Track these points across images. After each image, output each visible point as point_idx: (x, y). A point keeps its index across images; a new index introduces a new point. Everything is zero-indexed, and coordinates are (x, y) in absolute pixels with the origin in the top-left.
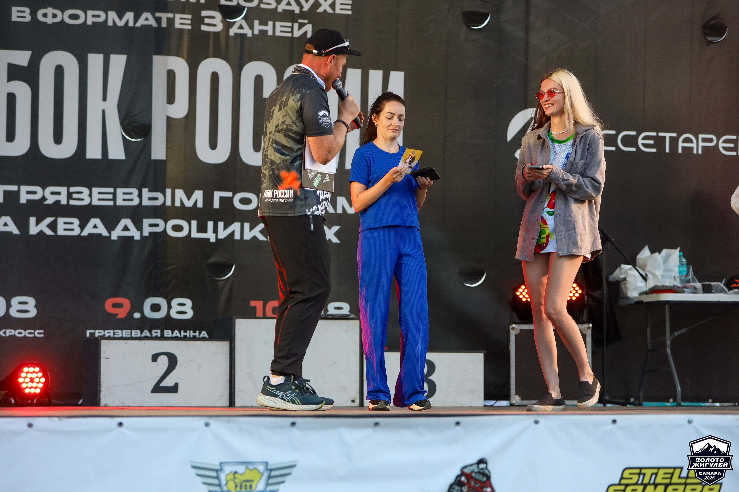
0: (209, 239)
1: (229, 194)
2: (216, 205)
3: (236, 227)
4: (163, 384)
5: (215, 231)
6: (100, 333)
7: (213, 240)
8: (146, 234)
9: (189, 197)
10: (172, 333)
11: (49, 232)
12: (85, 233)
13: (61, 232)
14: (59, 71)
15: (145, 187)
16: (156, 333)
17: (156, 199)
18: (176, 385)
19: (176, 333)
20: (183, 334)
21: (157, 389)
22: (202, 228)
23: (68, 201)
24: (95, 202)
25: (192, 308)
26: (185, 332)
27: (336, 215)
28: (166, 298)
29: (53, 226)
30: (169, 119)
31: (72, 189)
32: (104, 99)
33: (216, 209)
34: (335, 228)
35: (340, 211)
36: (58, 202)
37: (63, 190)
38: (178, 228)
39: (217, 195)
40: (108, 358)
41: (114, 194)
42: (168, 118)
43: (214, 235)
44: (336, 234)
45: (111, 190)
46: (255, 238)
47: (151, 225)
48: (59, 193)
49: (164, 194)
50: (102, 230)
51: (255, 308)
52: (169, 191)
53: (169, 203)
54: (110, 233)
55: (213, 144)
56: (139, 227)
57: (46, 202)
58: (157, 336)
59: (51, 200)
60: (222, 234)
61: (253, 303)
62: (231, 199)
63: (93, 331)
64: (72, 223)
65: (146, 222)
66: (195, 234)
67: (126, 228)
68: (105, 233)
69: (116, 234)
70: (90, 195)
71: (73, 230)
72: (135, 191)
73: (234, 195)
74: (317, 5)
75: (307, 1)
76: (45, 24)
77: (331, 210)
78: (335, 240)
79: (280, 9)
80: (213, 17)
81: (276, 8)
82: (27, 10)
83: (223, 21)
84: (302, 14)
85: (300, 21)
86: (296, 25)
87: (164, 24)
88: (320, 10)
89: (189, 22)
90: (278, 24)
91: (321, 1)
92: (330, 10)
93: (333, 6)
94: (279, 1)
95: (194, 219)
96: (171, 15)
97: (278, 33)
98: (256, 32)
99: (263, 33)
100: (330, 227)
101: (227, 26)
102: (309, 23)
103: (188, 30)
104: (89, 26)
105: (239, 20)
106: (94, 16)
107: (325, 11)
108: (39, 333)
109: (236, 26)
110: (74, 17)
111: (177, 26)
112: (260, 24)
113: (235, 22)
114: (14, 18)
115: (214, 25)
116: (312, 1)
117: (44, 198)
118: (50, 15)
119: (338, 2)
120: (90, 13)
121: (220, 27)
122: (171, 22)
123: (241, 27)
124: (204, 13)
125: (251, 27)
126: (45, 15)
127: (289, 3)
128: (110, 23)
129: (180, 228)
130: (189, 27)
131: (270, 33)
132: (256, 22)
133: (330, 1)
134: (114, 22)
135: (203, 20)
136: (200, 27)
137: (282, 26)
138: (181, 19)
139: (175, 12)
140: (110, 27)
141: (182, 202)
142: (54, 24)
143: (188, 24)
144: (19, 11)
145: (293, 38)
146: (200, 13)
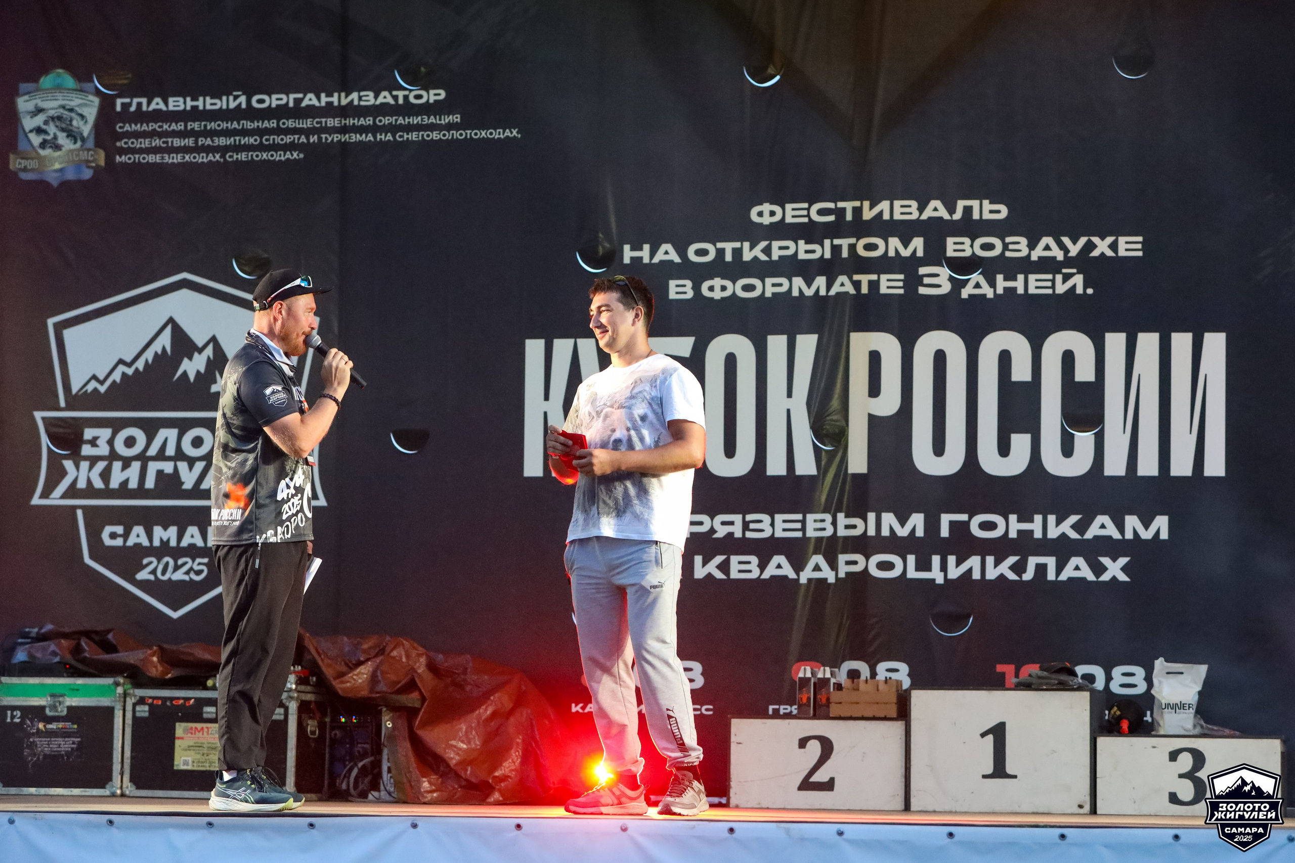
0: (934, 580)
1: (964, 517)
2: (945, 532)
3: (974, 562)
4: (814, 779)
5: (944, 568)
6: (787, 709)
7: (940, 580)
8: (842, 575)
9: (903, 523)
11: (719, 575)
12: (766, 575)
13: (734, 574)
14: (731, 361)
15: (841, 511)
17: (854, 527)
18: (832, 780)
21: (806, 785)
22: (923, 565)
23: (744, 534)
24: (779, 534)
25: (909, 675)
27: (1124, 541)
28: (867, 662)
29: (724, 567)
30: (873, 419)
31: (749, 517)
32: (789, 395)
33: (945, 539)
34: (1123, 561)
35: (1129, 535)
36: (731, 535)
37: (737, 518)
38: (886, 566)
39: (946, 519)
40: (740, 743)
41: (803, 522)
42: (871, 416)
43: (942, 574)
44: (1124, 569)
45: (799, 517)
46: (1002, 577)
47: (848, 563)
48: (732, 523)
49: (865, 520)
50: (788, 571)
51: (1003, 675)
52: (871, 516)
53: (872, 532)
54: (798, 575)
55: (939, 448)
56: (833, 565)
57: (715, 536)
59: (721, 532)
60: (954, 572)
61: (1000, 668)
62: (966, 524)
63: (777, 707)
64: (749, 563)
65: (842, 558)
66: (912, 574)
67: (817, 568)
68: (792, 575)
69: (806, 575)
70: (772, 524)
71: (750, 571)
72: (828, 517)
73: (970, 518)
74: (1090, 246)
75: (1074, 242)
76: (711, 299)
77: (1117, 535)
78: (1122, 577)
79: (1034, 257)
80: (937, 275)
81: (1029, 255)
82: (689, 283)
83: (951, 279)
84: (1069, 262)
85: (1064, 271)
86: (1059, 278)
87: (865, 290)
88: (1095, 253)
89: (901, 284)
90: (1032, 277)
91: (1096, 240)
92: (1110, 253)
93: (1114, 246)
94: (1032, 246)
95: (911, 553)
96: (874, 277)
97: (1032, 290)
98: (1000, 291)
99: (1010, 291)
100: (1114, 560)
101: (958, 285)
102: (1078, 273)
103: (900, 295)
104: (768, 298)
105: (976, 277)
106: (774, 285)
107: (1103, 254)
108: (707, 710)
109: (971, 284)
110: (748, 288)
111: (883, 290)
112: (1005, 279)
113: (969, 279)
114: (672, 295)
115: (939, 286)
116: (1083, 240)
117: (712, 531)
118: (717, 288)
119: (1122, 240)
120: (769, 281)
121: (946, 288)
122: (874, 286)
123: (977, 286)
124: (922, 271)
125: (992, 284)
126: (711, 289)
127: (1047, 248)
128: (795, 293)
129: (889, 566)
130: (901, 291)
131: (1020, 291)
132: (1000, 278)
133: (1110, 240)
134: (801, 291)
135: (922, 281)
136: (917, 290)
137: (1037, 280)
138: (889, 280)
139: (879, 272)
140: (796, 298)
141: (892, 530)
142: (723, 299)
143: (899, 288)
144: (678, 286)
145: (1054, 296)
146: (917, 271)
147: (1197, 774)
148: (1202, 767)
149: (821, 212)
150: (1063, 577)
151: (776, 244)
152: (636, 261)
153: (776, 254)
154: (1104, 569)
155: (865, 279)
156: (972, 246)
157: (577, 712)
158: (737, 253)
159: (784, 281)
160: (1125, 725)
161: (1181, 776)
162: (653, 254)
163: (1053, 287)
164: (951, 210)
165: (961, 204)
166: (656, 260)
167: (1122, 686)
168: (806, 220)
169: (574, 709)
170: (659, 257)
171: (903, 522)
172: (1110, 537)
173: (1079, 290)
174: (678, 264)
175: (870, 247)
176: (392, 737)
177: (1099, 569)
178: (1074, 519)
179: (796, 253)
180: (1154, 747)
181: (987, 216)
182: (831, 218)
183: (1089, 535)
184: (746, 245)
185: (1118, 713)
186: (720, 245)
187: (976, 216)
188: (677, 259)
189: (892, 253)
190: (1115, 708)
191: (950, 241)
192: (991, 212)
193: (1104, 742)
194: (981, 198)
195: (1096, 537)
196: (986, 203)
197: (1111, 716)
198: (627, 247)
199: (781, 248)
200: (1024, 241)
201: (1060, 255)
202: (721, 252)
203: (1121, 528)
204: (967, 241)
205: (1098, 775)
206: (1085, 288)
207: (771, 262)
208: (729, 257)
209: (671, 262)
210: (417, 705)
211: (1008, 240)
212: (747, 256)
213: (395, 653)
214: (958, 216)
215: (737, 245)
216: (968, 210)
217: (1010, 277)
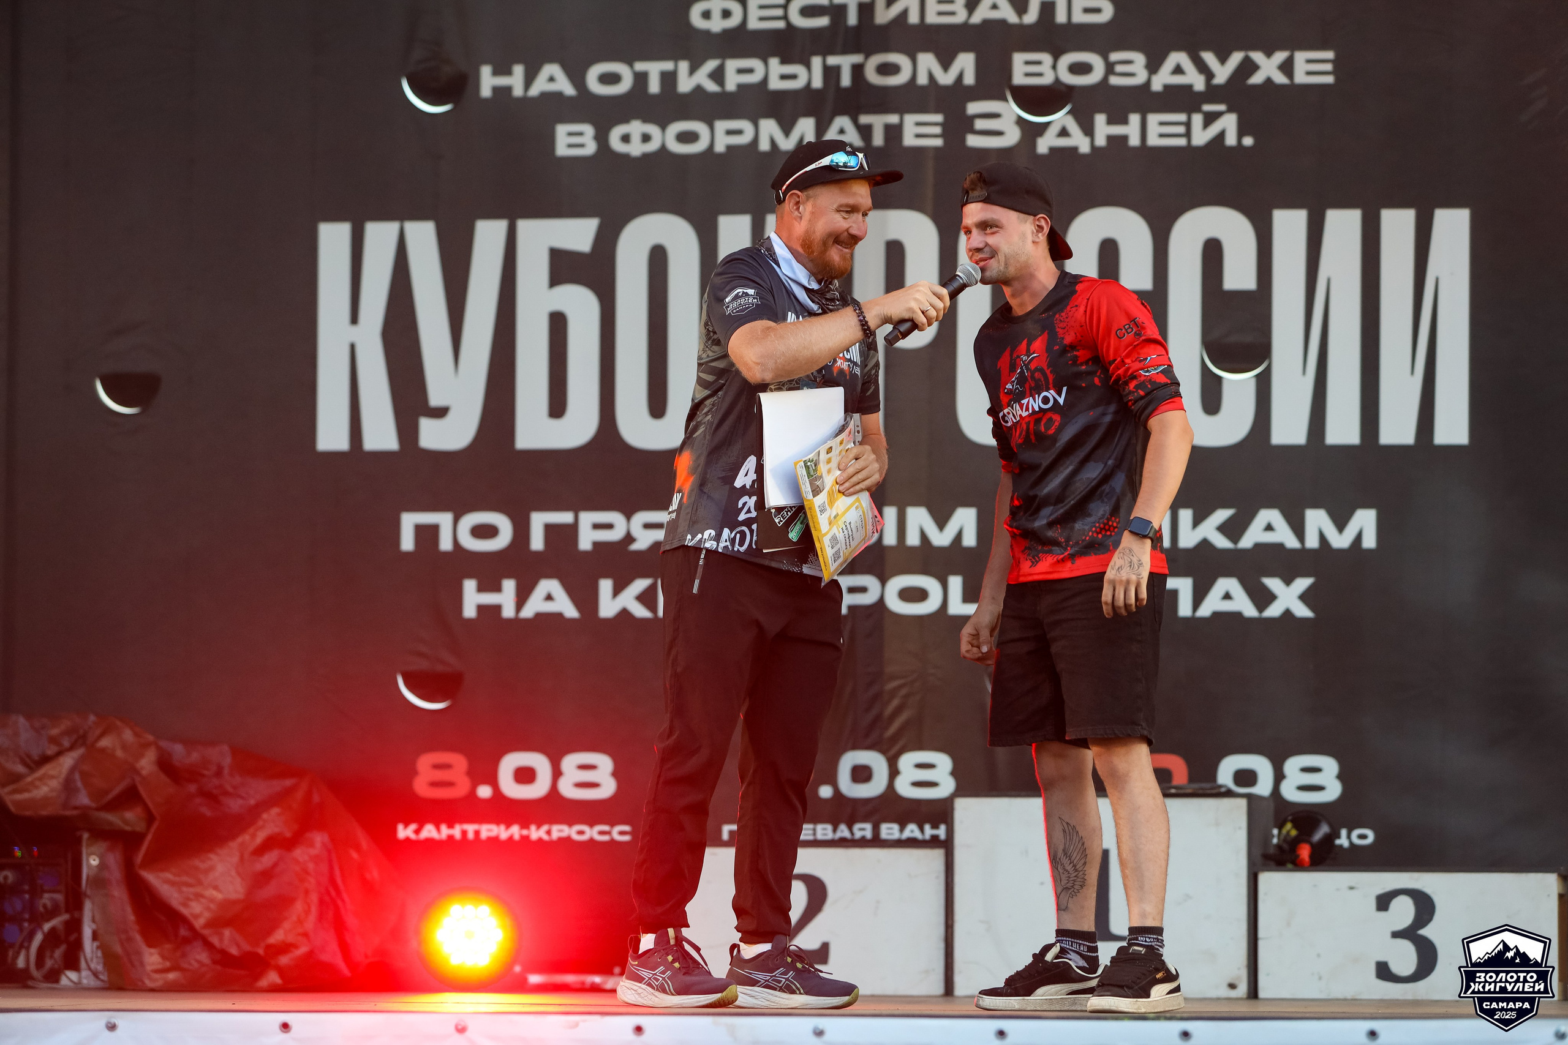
9: (941, 524)
10: (902, 830)
11: (640, 612)
14: (658, 259)
16: (863, 830)
18: (825, 947)
19: (912, 830)
20: (929, 831)
25: (953, 773)
26: (935, 826)
27: (1304, 552)
28: (883, 752)
29: (647, 599)
34: (1303, 584)
35: (1312, 542)
38: (916, 595)
44: (1304, 597)
52: (891, 512)
53: (890, 539)
57: (634, 547)
58: (863, 838)
59: (644, 541)
66: (957, 608)
74: (1248, 67)
75: (1223, 59)
76: (626, 157)
77: (1292, 542)
78: (1302, 611)
79: (1157, 85)
80: (995, 116)
81: (1148, 83)
82: (588, 130)
83: (1020, 121)
84: (1213, 93)
85: (1207, 108)
86: (1197, 119)
87: (878, 140)
88: (1257, 79)
89: (937, 130)
90: (1153, 119)
91: (1257, 56)
92: (1280, 79)
93: (1287, 67)
94: (1153, 66)
95: (955, 573)
96: (893, 119)
97: (1153, 141)
98: (1101, 141)
99: (1118, 142)
100: (1288, 582)
101: (1032, 132)
102: (1230, 110)
103: (936, 149)
104: (720, 155)
105: (1060, 117)
106: (729, 132)
107: (1269, 81)
108: (622, 833)
109: (1053, 131)
110: (687, 137)
111: (909, 140)
112: (1110, 121)
113: (1048, 124)
114: (562, 149)
115: (999, 133)
116: (1236, 58)
117: (629, 538)
118: (636, 139)
119: (1301, 57)
120: (721, 126)
121: (1012, 137)
122: (894, 133)
123: (1064, 133)
124: (973, 108)
125: (1088, 130)
126: (626, 139)
127: (1178, 70)
128: (764, 146)
129: (920, 595)
130: (938, 142)
131: (1134, 141)
132: (1100, 119)
133: (1280, 56)
134: (773, 143)
135: (972, 125)
136: (964, 140)
137: (1162, 124)
138: (918, 124)
139: (902, 111)
140: (765, 154)
141: (924, 536)
142: (646, 156)
143: (935, 136)
144: (570, 134)
145: (1189, 149)
146: (964, 109)
147: (1422, 932)
148: (1430, 920)
149: (806, 12)
150: (1205, 611)
151: (732, 65)
152: (502, 92)
153: (732, 82)
154: (1269, 598)
155: (878, 122)
156: (1054, 67)
157: (408, 839)
158: (669, 79)
159: (746, 126)
160: (1305, 852)
161: (1396, 935)
162: (529, 81)
163: (1188, 135)
164: (1021, 9)
166: (534, 91)
167: (1303, 788)
168: (781, 24)
169: (404, 832)
170: (540, 86)
171: (941, 522)
172: (1280, 546)
173: (1231, 140)
174: (570, 98)
175: (887, 69)
176: (99, 882)
177: (1263, 598)
178: (1222, 515)
179: (765, 80)
180: (1351, 888)
181: (1079, 18)
182: (823, 21)
183: (1247, 541)
184: (684, 66)
185: (1294, 833)
186: (640, 66)
187: (1061, 17)
188: (569, 90)
189: (922, 80)
190: (1289, 826)
191: (1019, 59)
192: (1087, 10)
193: (1268, 880)
195: (1258, 546)
197: (1282, 837)
198: (486, 71)
199: (740, 71)
200: (1139, 59)
201: (1199, 83)
202: (641, 79)
203: (1299, 531)
204: (1047, 58)
205: (1261, 933)
206: (1241, 134)
207: (724, 96)
208: (654, 87)
209: (558, 95)
210: (140, 827)
211: (1115, 56)
212: (685, 84)
213: (105, 742)
214: (1032, 17)
215: (668, 66)
216: (1048, 9)
217: (1118, 118)
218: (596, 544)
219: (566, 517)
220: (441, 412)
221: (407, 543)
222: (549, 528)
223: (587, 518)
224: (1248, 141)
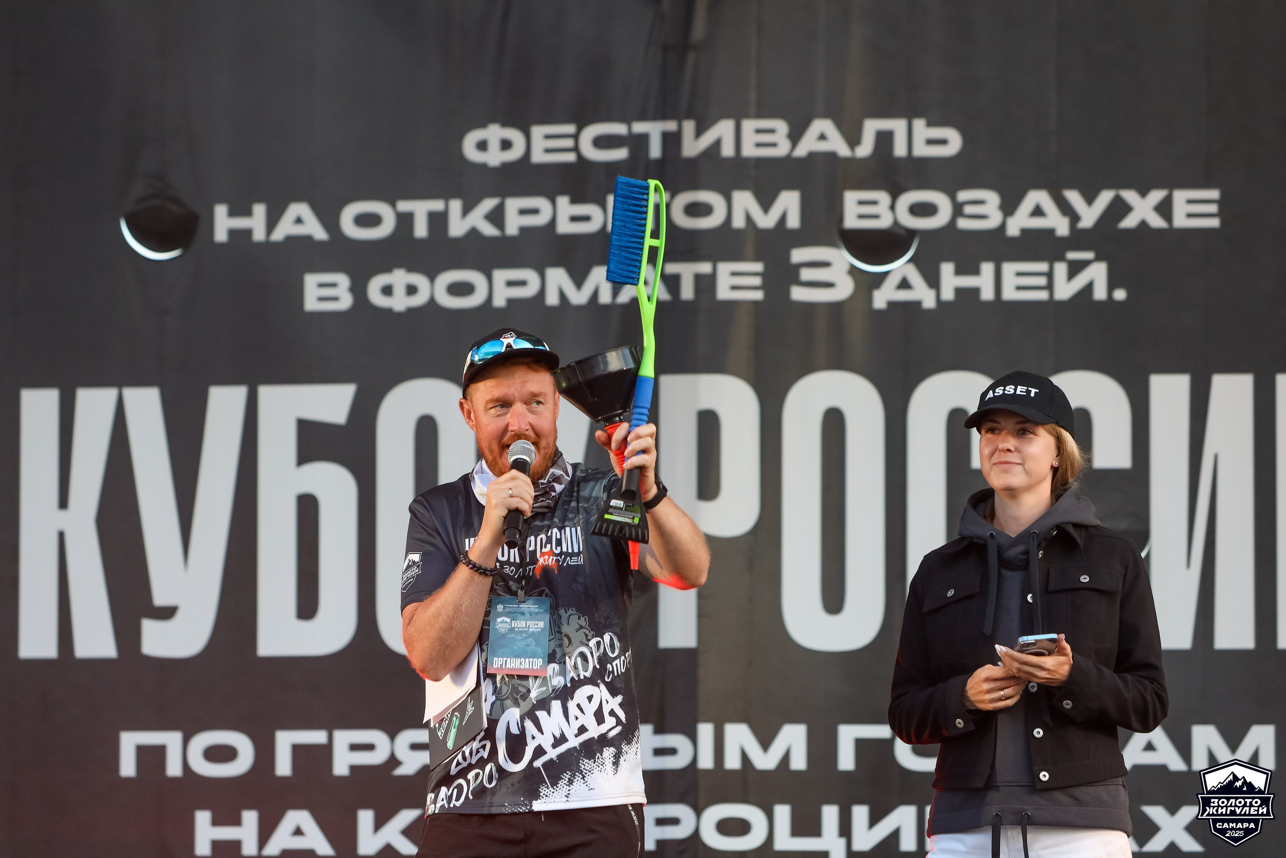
0: (826, 853)
1: (881, 733)
2: (846, 761)
3: (903, 818)
5: (845, 829)
7: (838, 853)
8: (651, 846)
9: (765, 743)
11: (406, 848)
14: (427, 431)
22: (806, 826)
27: (1188, 774)
33: (846, 773)
34: (1188, 813)
35: (1200, 764)
38: (736, 827)
39: (848, 735)
43: (842, 841)
44: (1191, 829)
47: (664, 822)
49: (693, 737)
52: (705, 731)
53: (706, 762)
55: (833, 600)
57: (400, 771)
59: (410, 764)
60: (865, 839)
62: (887, 745)
66: (785, 842)
74: (1119, 209)
75: (1090, 199)
76: (387, 312)
77: (1176, 764)
78: (1190, 845)
79: (1013, 229)
80: (825, 264)
81: (1003, 227)
82: (343, 280)
83: (853, 271)
84: (1078, 238)
86: (1061, 269)
87: (687, 292)
88: (1130, 222)
89: (757, 281)
90: (1009, 269)
91: (1130, 196)
92: (1157, 222)
93: (1165, 209)
94: (1009, 207)
95: (782, 802)
96: (705, 268)
97: (1009, 294)
98: (948, 294)
99: (968, 295)
100: (1172, 810)
101: (867, 284)
102: (1098, 258)
103: (755, 303)
104: (500, 310)
105: (900, 267)
106: (511, 284)
107: (1143, 224)
109: (892, 282)
110: (461, 289)
111: (724, 293)
112: (959, 272)
113: (886, 274)
114: (311, 303)
115: (829, 285)
116: (1105, 198)
117: (393, 762)
118: (399, 291)
119: (1180, 197)
120: (501, 276)
121: (844, 289)
122: (706, 284)
123: (904, 284)
124: (798, 255)
125: (933, 281)
126: (387, 291)
127: (1038, 212)
128: (552, 299)
129: (742, 827)
130: (758, 295)
131: (987, 294)
132: (947, 269)
133: (1156, 196)
134: (562, 296)
135: (797, 274)
136: (788, 293)
137: (1020, 274)
138: (734, 274)
139: (715, 258)
140: (552, 309)
141: (745, 759)
142: (411, 312)
143: (756, 288)
144: (322, 285)
145: (1052, 304)
146: (788, 256)
149: (601, 142)
151: (513, 205)
152: (240, 236)
153: (513, 224)
154: (1151, 829)
155: (687, 271)
156: (892, 208)
158: (438, 221)
159: (530, 276)
162: (272, 222)
163: (1050, 287)
164: (853, 140)
165: (871, 127)
166: (278, 235)
168: (571, 157)
170: (285, 229)
172: (1163, 768)
173: (1100, 293)
174: (321, 243)
175: (696, 210)
177: (1143, 829)
179: (553, 222)
181: (921, 150)
182: (621, 154)
184: (456, 206)
186: (404, 206)
187: (900, 150)
188: (319, 233)
189: (739, 222)
191: (851, 198)
192: (931, 142)
194: (910, 114)
195: (1138, 767)
196: (919, 124)
198: (221, 211)
199: (523, 212)
200: (992, 199)
201: (1062, 227)
202: (405, 221)
203: (1185, 751)
204: (883, 197)
206: (1112, 285)
207: (504, 240)
208: (421, 230)
209: (308, 240)
211: (963, 196)
212: (457, 227)
214: (865, 149)
215: (437, 205)
216: (884, 139)
217: (967, 267)
218: (354, 768)
219: (317, 737)
220: (167, 613)
221: (128, 767)
222: (298, 750)
223: (343, 738)
224: (1120, 295)
